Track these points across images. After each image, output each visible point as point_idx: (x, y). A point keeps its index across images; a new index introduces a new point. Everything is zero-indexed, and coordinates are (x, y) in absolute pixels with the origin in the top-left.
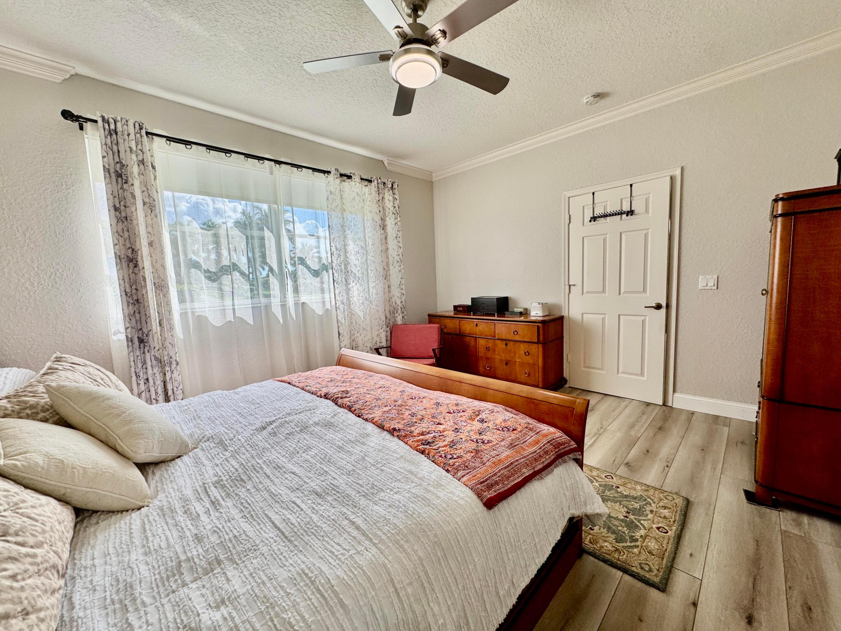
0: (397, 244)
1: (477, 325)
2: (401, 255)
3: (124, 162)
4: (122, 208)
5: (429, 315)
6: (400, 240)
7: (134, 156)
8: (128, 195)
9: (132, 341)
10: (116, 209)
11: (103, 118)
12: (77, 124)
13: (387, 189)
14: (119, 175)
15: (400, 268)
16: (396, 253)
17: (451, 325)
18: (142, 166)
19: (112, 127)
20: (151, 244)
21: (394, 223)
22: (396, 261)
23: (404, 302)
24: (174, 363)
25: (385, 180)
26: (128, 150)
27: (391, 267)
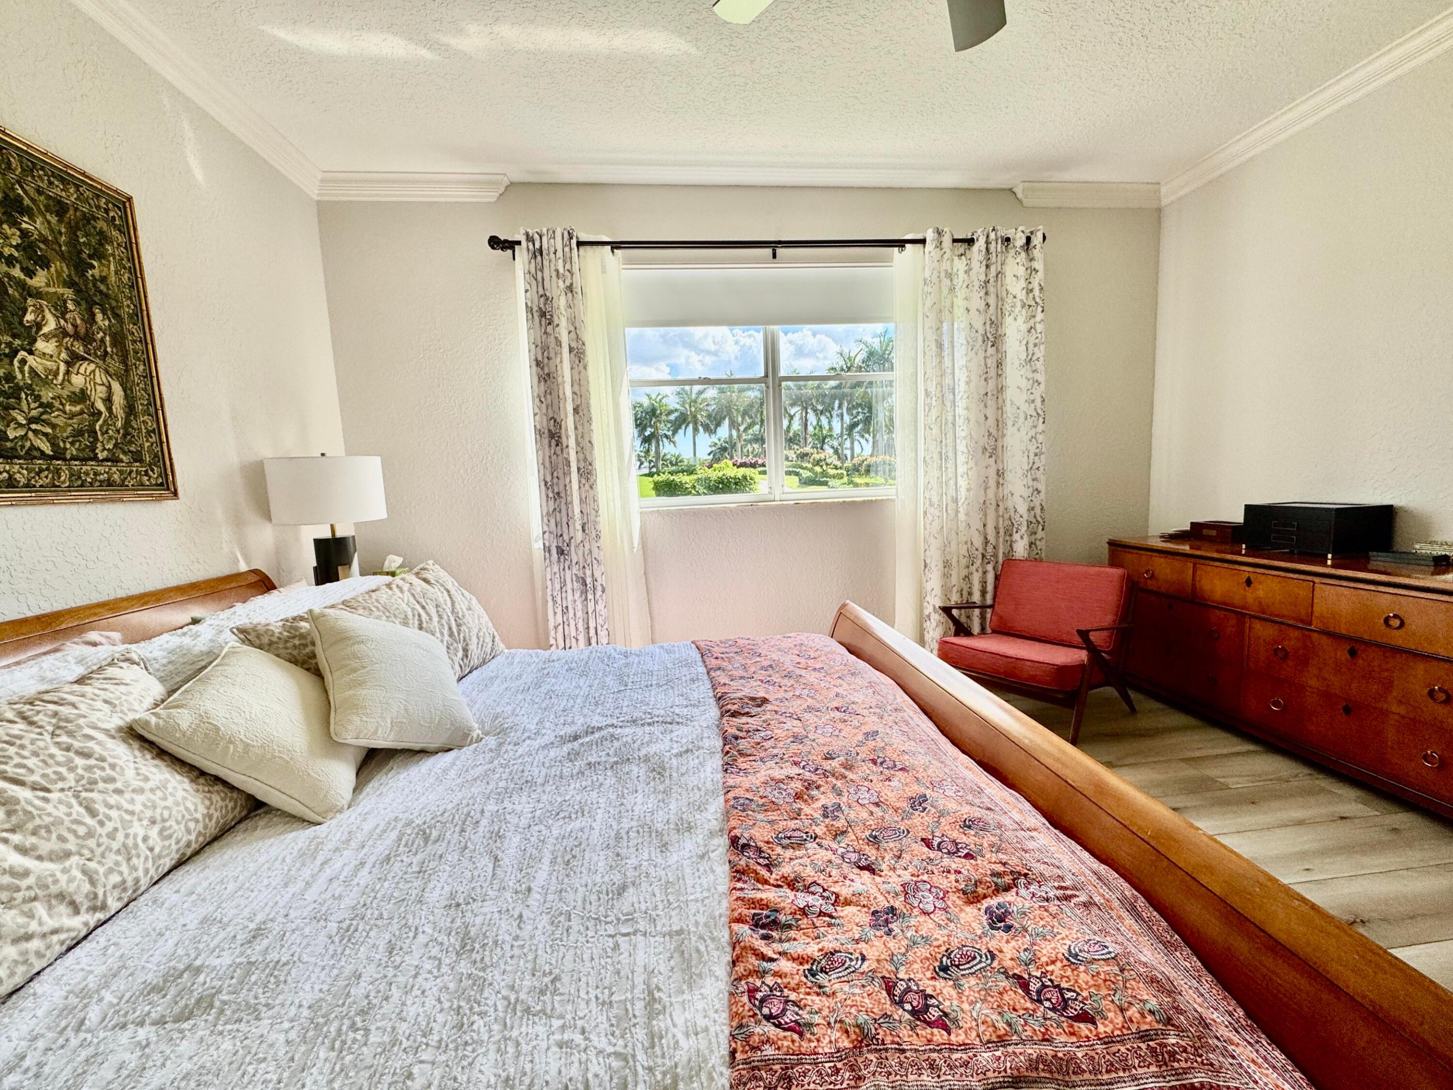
0: (1030, 375)
1: (1249, 582)
2: (1039, 401)
3: (548, 294)
4: (546, 360)
5: (1111, 543)
6: (1039, 365)
7: (561, 282)
8: (552, 340)
9: (549, 551)
10: (538, 363)
11: (527, 234)
12: (509, 252)
13: (1012, 252)
14: (543, 314)
15: (1032, 433)
16: (1025, 396)
17: (1164, 569)
18: (569, 294)
19: (537, 246)
20: (576, 410)
21: (1024, 328)
22: (1022, 416)
23: (1038, 511)
24: (599, 588)
25: (1010, 233)
26: (554, 274)
27: (1010, 430)
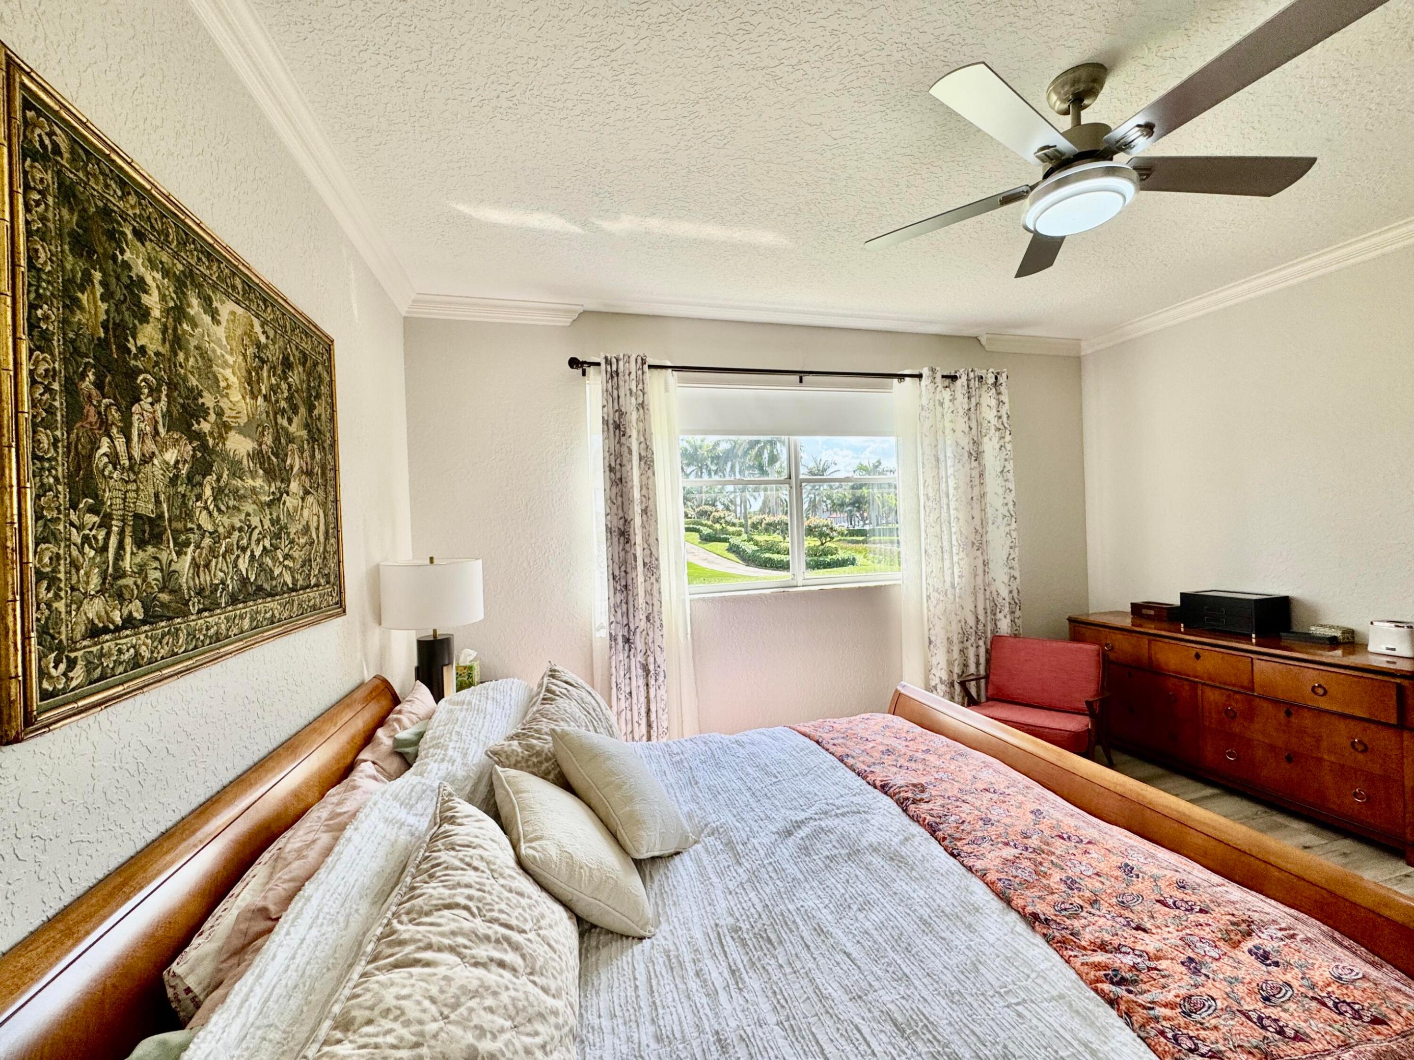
0: (1004, 483)
1: (1198, 656)
2: (1011, 504)
3: (623, 410)
4: (618, 467)
5: (1071, 620)
6: (1010, 476)
7: (633, 399)
8: (625, 450)
9: (616, 640)
10: (611, 469)
11: (606, 358)
12: (580, 371)
13: (985, 387)
14: (617, 427)
15: (1007, 529)
16: (1001, 501)
17: (1123, 644)
18: (641, 411)
19: (614, 368)
20: (645, 511)
21: (997, 446)
22: (1000, 517)
23: (1015, 593)
24: (662, 674)
25: (983, 373)
26: (628, 393)
27: (991, 528)
